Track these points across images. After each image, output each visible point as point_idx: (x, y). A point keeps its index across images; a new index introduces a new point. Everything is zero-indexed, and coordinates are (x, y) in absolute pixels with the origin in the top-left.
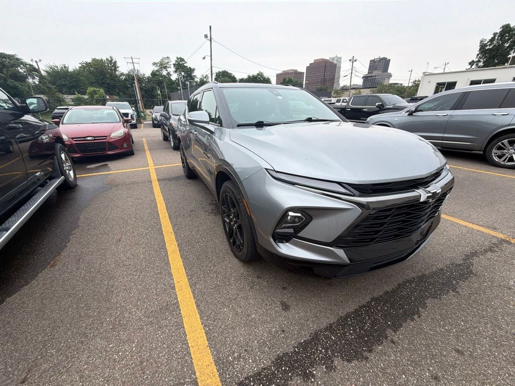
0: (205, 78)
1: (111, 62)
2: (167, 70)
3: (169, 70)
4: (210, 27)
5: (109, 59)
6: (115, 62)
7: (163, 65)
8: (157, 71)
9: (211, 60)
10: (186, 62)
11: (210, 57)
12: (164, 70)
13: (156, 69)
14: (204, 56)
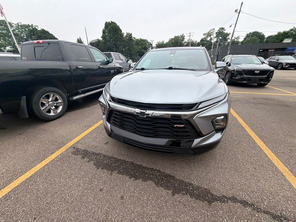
0: (236, 39)
1: (182, 37)
2: (210, 37)
3: (212, 37)
4: (242, 3)
5: (182, 35)
6: (184, 36)
7: (209, 34)
8: (205, 38)
9: (235, 27)
10: (225, 30)
11: (235, 25)
12: (209, 37)
13: (204, 37)
14: (231, 25)
